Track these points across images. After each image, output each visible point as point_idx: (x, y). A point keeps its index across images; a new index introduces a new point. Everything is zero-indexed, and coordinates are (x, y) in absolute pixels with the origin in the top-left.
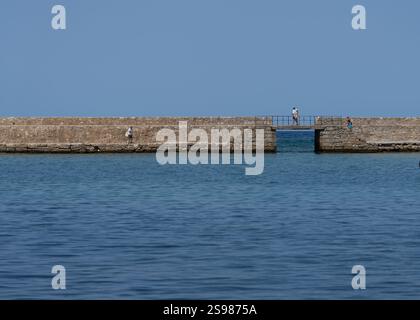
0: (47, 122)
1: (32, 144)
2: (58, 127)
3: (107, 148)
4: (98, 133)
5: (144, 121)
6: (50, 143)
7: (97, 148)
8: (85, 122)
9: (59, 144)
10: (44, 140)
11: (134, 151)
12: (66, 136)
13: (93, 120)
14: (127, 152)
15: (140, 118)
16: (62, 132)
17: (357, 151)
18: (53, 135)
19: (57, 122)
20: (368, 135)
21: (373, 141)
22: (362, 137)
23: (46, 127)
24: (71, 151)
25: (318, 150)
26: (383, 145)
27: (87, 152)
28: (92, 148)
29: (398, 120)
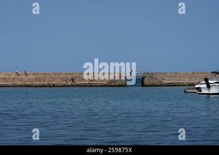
0: (34, 74)
1: (28, 83)
2: (38, 76)
3: (58, 85)
4: (55, 79)
5: (73, 74)
6: (35, 83)
7: (54, 85)
8: (49, 74)
9: (39, 83)
10: (33, 82)
11: (69, 86)
12: (41, 80)
13: (52, 73)
14: (66, 86)
15: (71, 73)
16: (40, 78)
17: (159, 86)
18: (36, 79)
19: (38, 74)
20: (163, 79)
21: (166, 82)
22: (161, 80)
23: (33, 76)
24: (44, 86)
25: (143, 85)
26: (170, 83)
27: (50, 86)
28: (52, 85)
29: (176, 73)
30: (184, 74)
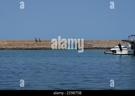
0: (7, 41)
1: (4, 47)
2: (10, 43)
3: (23, 48)
4: (21, 44)
7: (20, 48)
8: (17, 42)
9: (10, 47)
10: (7, 46)
11: (30, 49)
12: (12, 45)
13: (19, 41)
14: (29, 49)
15: (32, 40)
17: (88, 49)
18: (9, 45)
19: (10, 41)
23: (7, 43)
24: (14, 49)
26: (95, 47)
27: (18, 49)
28: (19, 48)
29: (99, 41)
30: (104, 41)
